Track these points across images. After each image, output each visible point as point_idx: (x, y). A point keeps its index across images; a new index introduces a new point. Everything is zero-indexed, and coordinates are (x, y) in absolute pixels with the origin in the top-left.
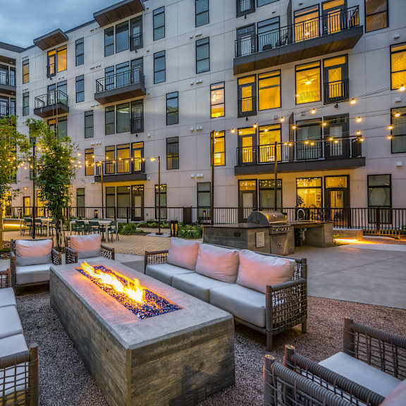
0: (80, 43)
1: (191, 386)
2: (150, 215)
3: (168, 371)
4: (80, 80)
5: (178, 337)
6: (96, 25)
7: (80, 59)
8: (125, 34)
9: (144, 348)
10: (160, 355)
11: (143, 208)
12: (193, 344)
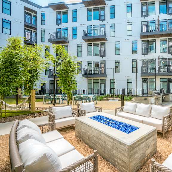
0: (75, 12)
1: (146, 154)
2: (108, 92)
3: (140, 151)
4: (75, 29)
5: (143, 138)
6: (83, 5)
7: (75, 19)
8: (97, 13)
9: (133, 144)
10: (138, 145)
11: (105, 89)
12: (147, 140)
